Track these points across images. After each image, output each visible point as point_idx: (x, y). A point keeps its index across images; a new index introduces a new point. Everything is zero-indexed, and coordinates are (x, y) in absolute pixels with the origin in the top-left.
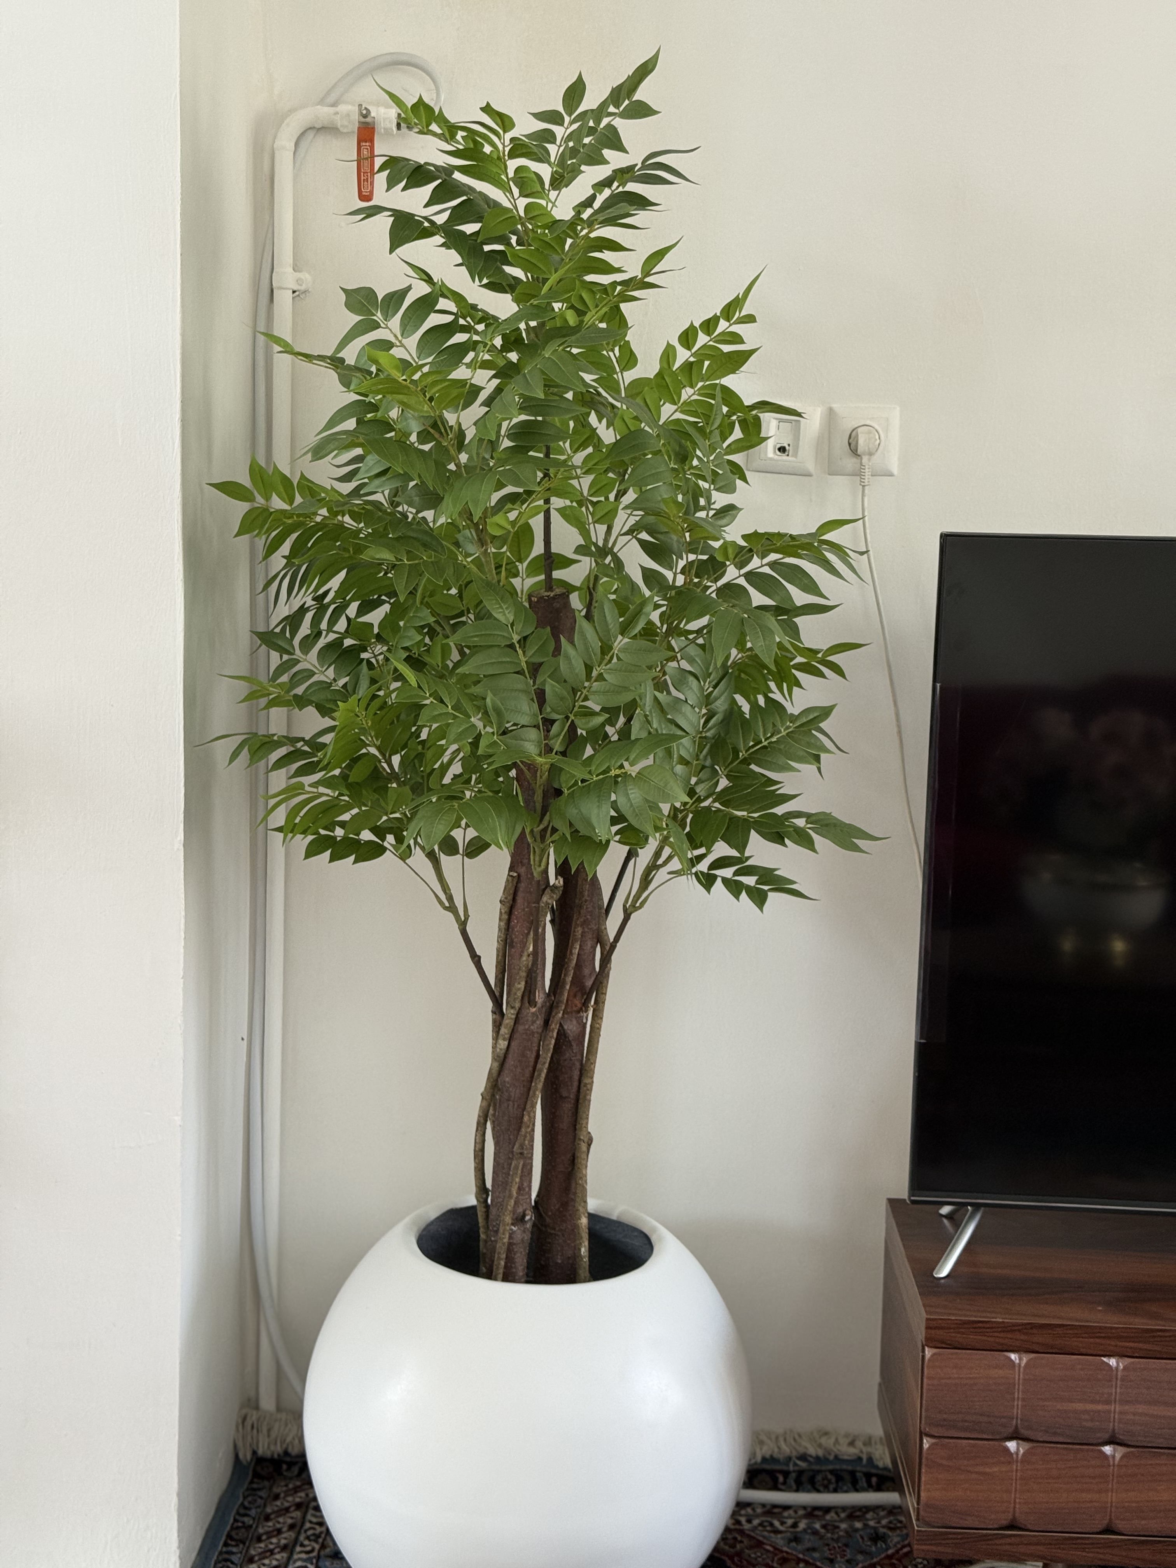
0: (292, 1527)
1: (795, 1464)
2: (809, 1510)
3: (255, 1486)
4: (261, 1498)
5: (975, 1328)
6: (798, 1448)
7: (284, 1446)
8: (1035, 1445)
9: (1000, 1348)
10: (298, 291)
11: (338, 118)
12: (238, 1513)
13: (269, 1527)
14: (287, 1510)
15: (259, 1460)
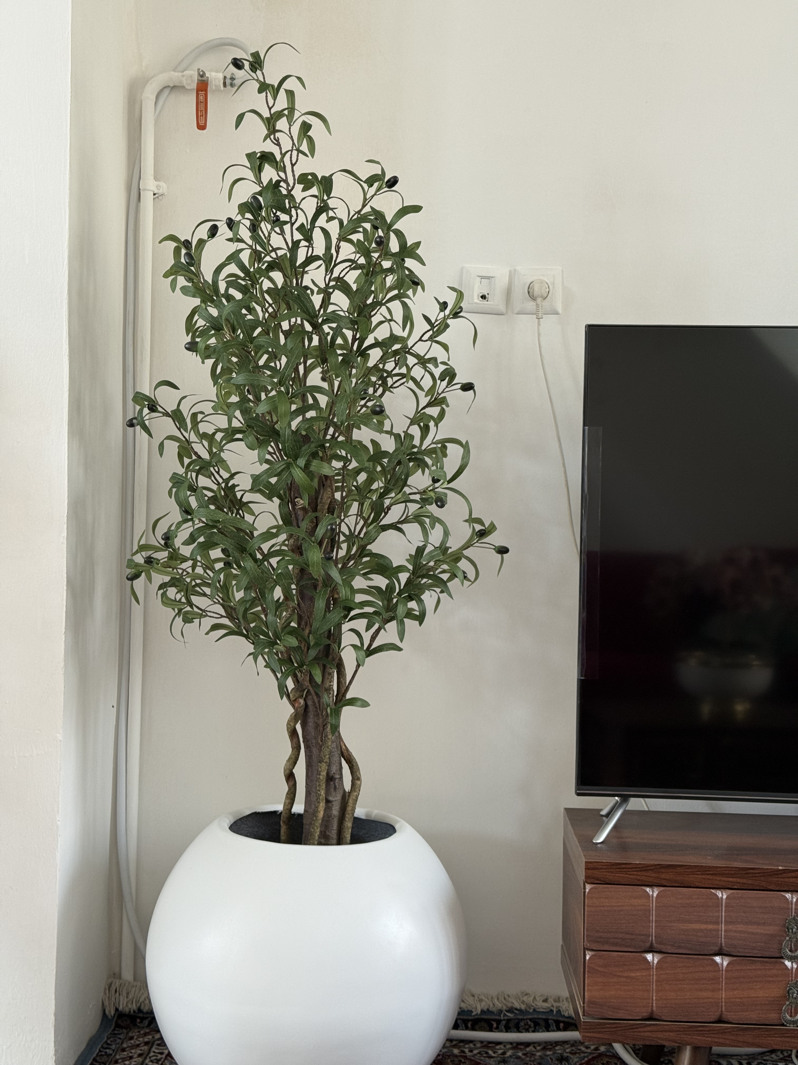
0: (140, 1055)
1: (505, 1015)
2: (514, 1045)
3: (116, 1032)
4: (120, 1038)
5: (620, 868)
6: (507, 1003)
7: (138, 1005)
8: (666, 955)
9: (638, 883)
10: (158, 194)
11: (184, 80)
12: (102, 1047)
13: (124, 1055)
14: (138, 1046)
15: (120, 1015)
